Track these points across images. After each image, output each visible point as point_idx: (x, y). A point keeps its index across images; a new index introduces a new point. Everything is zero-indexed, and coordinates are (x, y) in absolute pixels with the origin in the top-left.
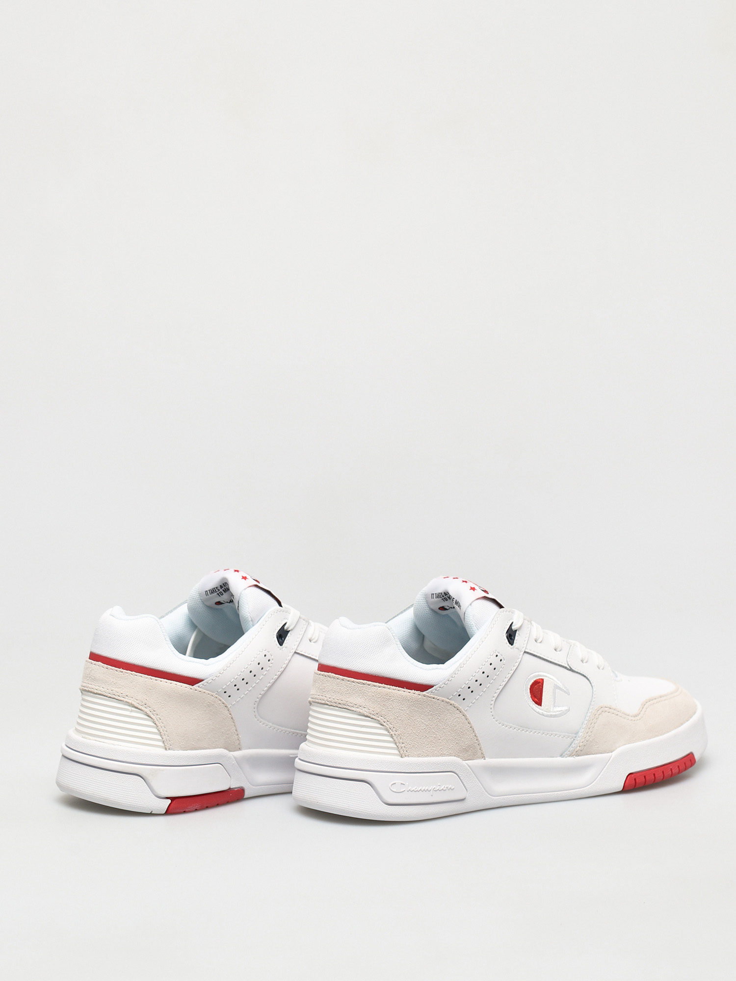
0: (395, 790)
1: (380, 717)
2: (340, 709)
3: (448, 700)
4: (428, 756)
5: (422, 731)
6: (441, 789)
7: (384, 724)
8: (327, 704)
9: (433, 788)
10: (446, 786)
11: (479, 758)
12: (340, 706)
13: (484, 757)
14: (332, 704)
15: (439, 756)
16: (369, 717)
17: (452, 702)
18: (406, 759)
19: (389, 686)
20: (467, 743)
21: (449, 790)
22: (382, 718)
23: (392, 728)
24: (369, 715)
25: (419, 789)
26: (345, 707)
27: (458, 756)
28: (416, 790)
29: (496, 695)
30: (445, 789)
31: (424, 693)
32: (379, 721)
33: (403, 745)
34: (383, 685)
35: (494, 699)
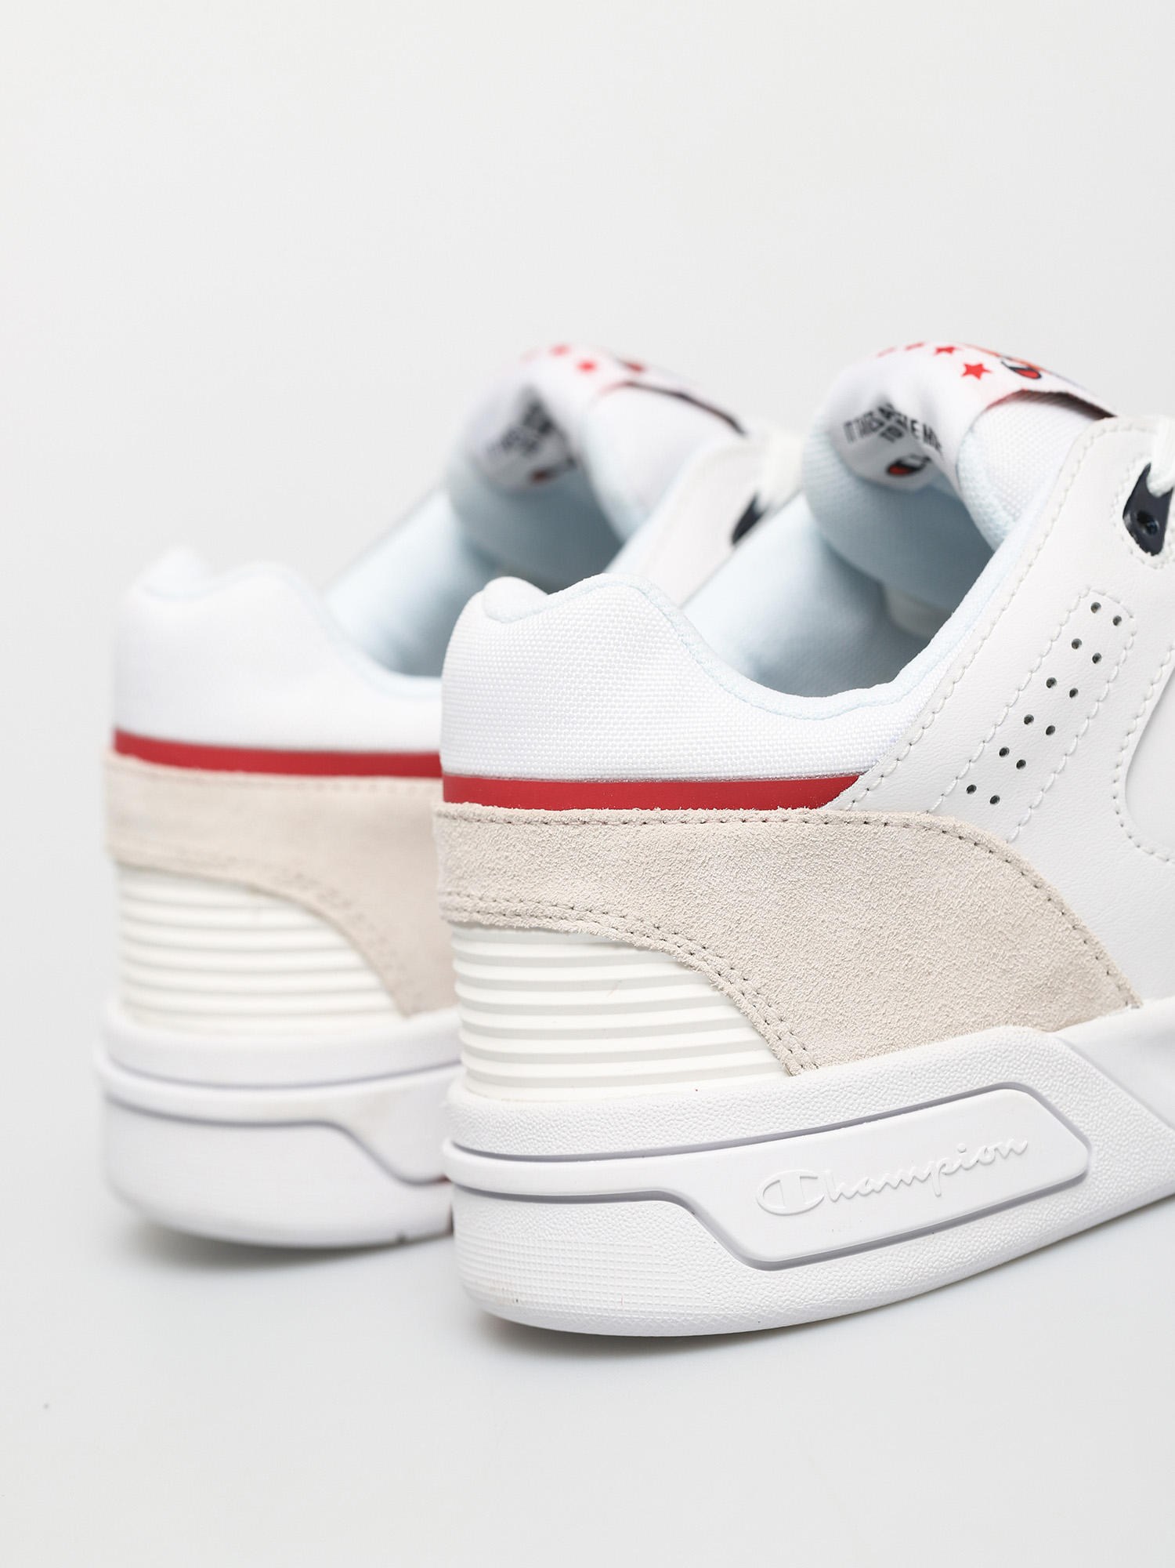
0: (780, 1209)
1: (669, 936)
2: (520, 933)
3: (926, 819)
4: (892, 1046)
5: (849, 956)
6: (973, 1161)
7: (692, 960)
8: (479, 925)
9: (938, 1165)
10: (991, 1148)
11: (1108, 1008)
12: (518, 922)
13: (1131, 1001)
14: (492, 920)
15: (940, 1037)
16: (630, 946)
17: (947, 822)
18: (807, 1078)
19: (680, 813)
20: (1047, 961)
21: (1005, 1158)
22: (676, 938)
23: (726, 971)
24: (628, 938)
25: (881, 1183)
26: (535, 922)
27: (1024, 1020)
28: (869, 1188)
29: (1126, 757)
30: (988, 1158)
31: (828, 809)
32: (669, 953)
33: (783, 1027)
34: (657, 813)
35: (1122, 772)
